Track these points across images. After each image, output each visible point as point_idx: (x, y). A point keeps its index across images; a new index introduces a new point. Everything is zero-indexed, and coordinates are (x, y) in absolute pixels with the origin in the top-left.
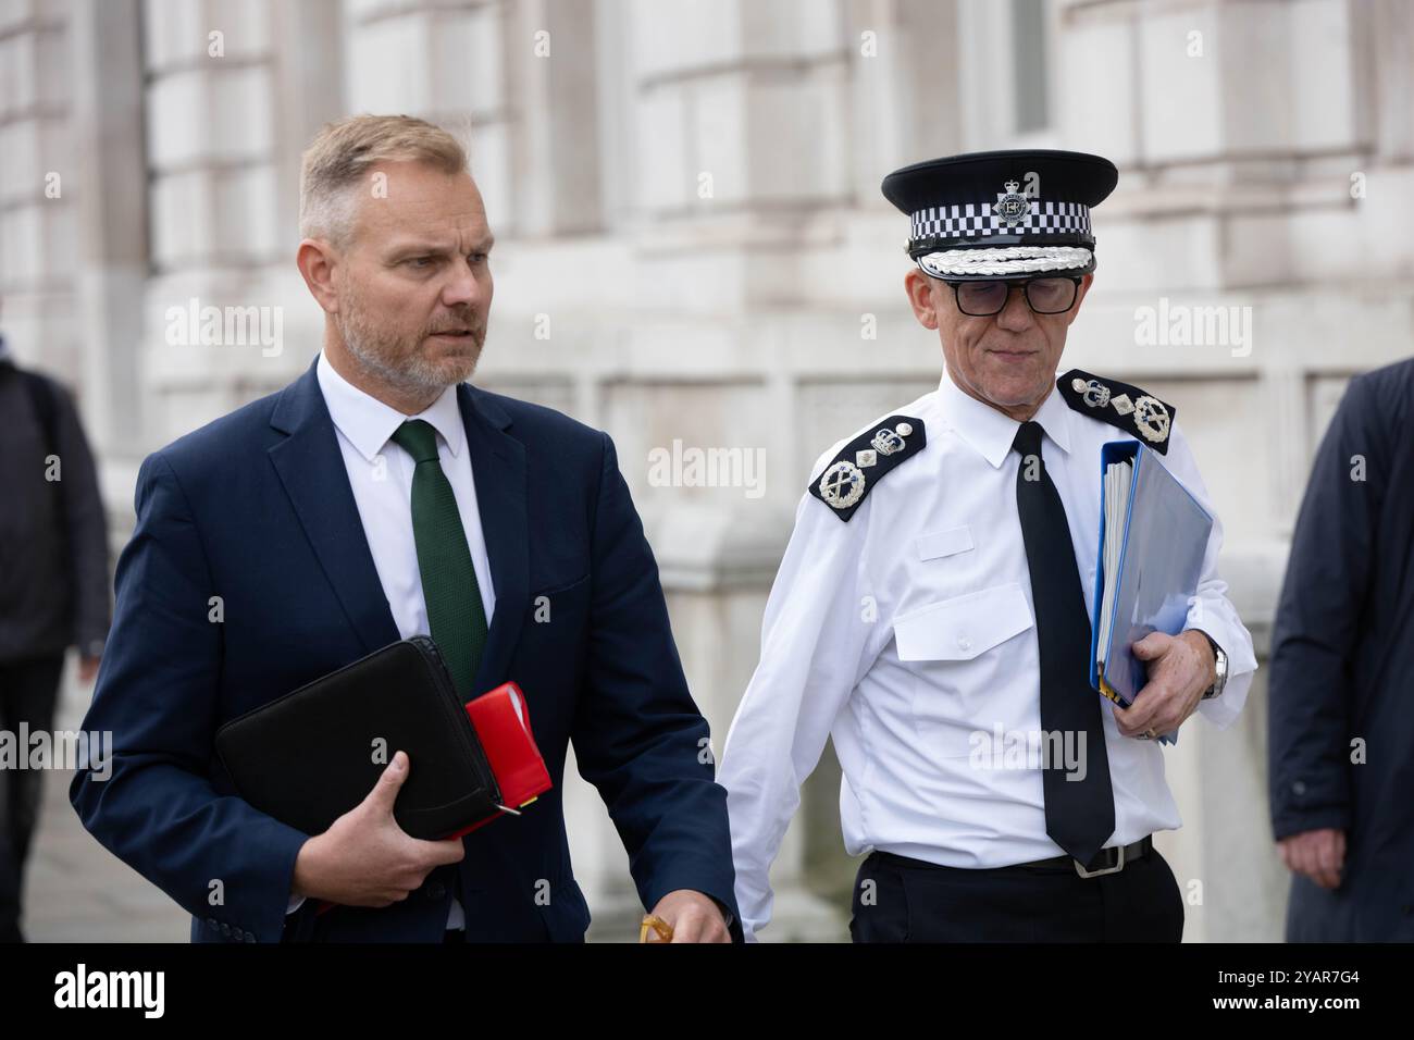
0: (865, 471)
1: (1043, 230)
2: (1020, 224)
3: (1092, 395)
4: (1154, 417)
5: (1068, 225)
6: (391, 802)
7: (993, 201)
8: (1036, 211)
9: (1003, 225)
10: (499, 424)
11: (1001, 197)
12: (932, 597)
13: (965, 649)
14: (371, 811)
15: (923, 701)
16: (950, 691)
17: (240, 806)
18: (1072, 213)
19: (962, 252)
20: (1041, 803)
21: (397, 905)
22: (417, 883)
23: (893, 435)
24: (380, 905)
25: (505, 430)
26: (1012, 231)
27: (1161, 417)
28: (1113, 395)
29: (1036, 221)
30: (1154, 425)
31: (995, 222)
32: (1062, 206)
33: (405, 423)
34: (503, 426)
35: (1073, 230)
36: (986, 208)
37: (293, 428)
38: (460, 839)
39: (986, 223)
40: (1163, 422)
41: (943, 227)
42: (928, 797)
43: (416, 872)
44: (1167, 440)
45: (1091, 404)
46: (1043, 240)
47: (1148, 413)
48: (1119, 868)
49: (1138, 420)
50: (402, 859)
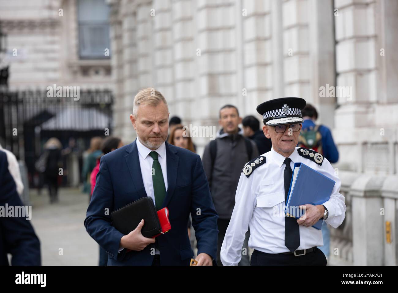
0: (252, 167)
1: (292, 114)
2: (288, 113)
3: (304, 153)
4: (319, 157)
5: (297, 113)
6: (140, 229)
7: (282, 109)
8: (291, 110)
9: (284, 113)
10: (174, 153)
11: (283, 107)
12: (263, 193)
13: (270, 205)
14: (136, 231)
15: (263, 216)
16: (268, 214)
17: (113, 228)
18: (298, 111)
19: (276, 120)
20: (284, 239)
21: (142, 251)
22: (145, 246)
23: (259, 160)
24: (138, 250)
25: (175, 154)
26: (286, 115)
27: (320, 158)
28: (310, 153)
29: (291, 112)
30: (318, 159)
31: (282, 113)
32: (296, 109)
33: (152, 152)
34: (175, 153)
35: (298, 114)
36: (280, 110)
37: (130, 152)
38: (155, 238)
39: (280, 113)
40: (321, 159)
41: (271, 115)
42: (264, 237)
43: (145, 244)
44: (322, 163)
45: (304, 154)
46: (293, 116)
47: (317, 157)
48: (304, 254)
49: (315, 158)
50: (142, 241)
